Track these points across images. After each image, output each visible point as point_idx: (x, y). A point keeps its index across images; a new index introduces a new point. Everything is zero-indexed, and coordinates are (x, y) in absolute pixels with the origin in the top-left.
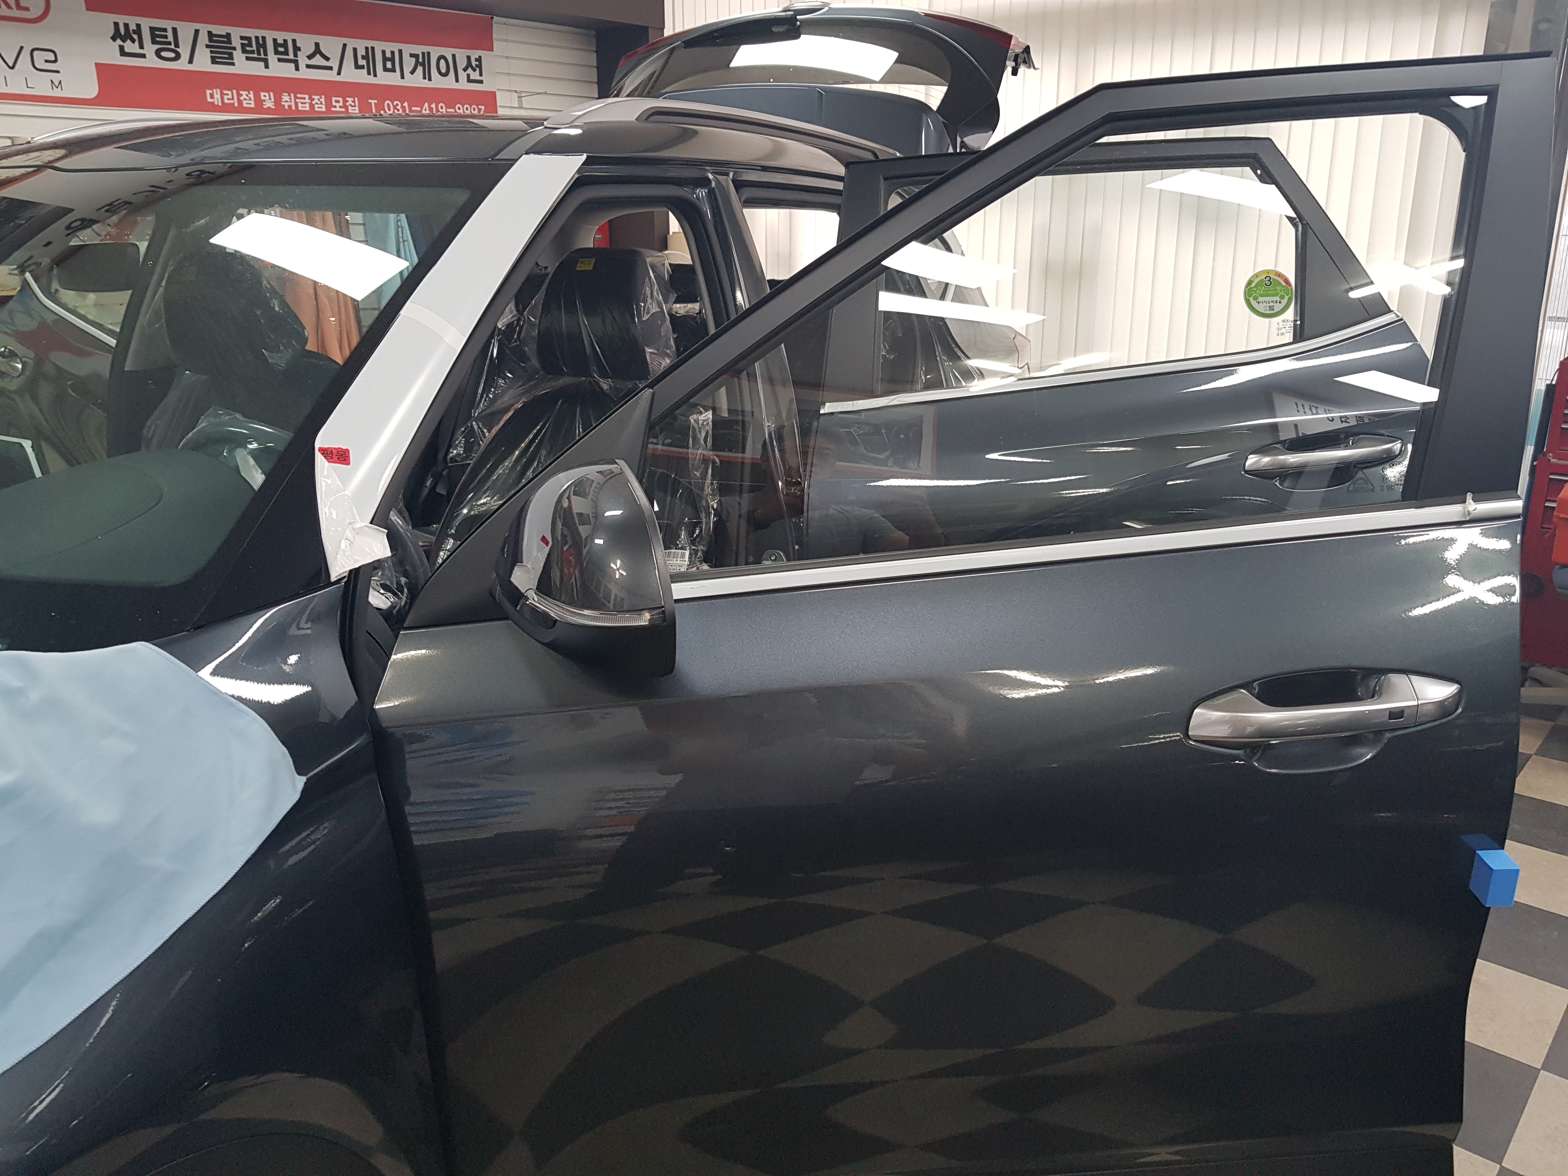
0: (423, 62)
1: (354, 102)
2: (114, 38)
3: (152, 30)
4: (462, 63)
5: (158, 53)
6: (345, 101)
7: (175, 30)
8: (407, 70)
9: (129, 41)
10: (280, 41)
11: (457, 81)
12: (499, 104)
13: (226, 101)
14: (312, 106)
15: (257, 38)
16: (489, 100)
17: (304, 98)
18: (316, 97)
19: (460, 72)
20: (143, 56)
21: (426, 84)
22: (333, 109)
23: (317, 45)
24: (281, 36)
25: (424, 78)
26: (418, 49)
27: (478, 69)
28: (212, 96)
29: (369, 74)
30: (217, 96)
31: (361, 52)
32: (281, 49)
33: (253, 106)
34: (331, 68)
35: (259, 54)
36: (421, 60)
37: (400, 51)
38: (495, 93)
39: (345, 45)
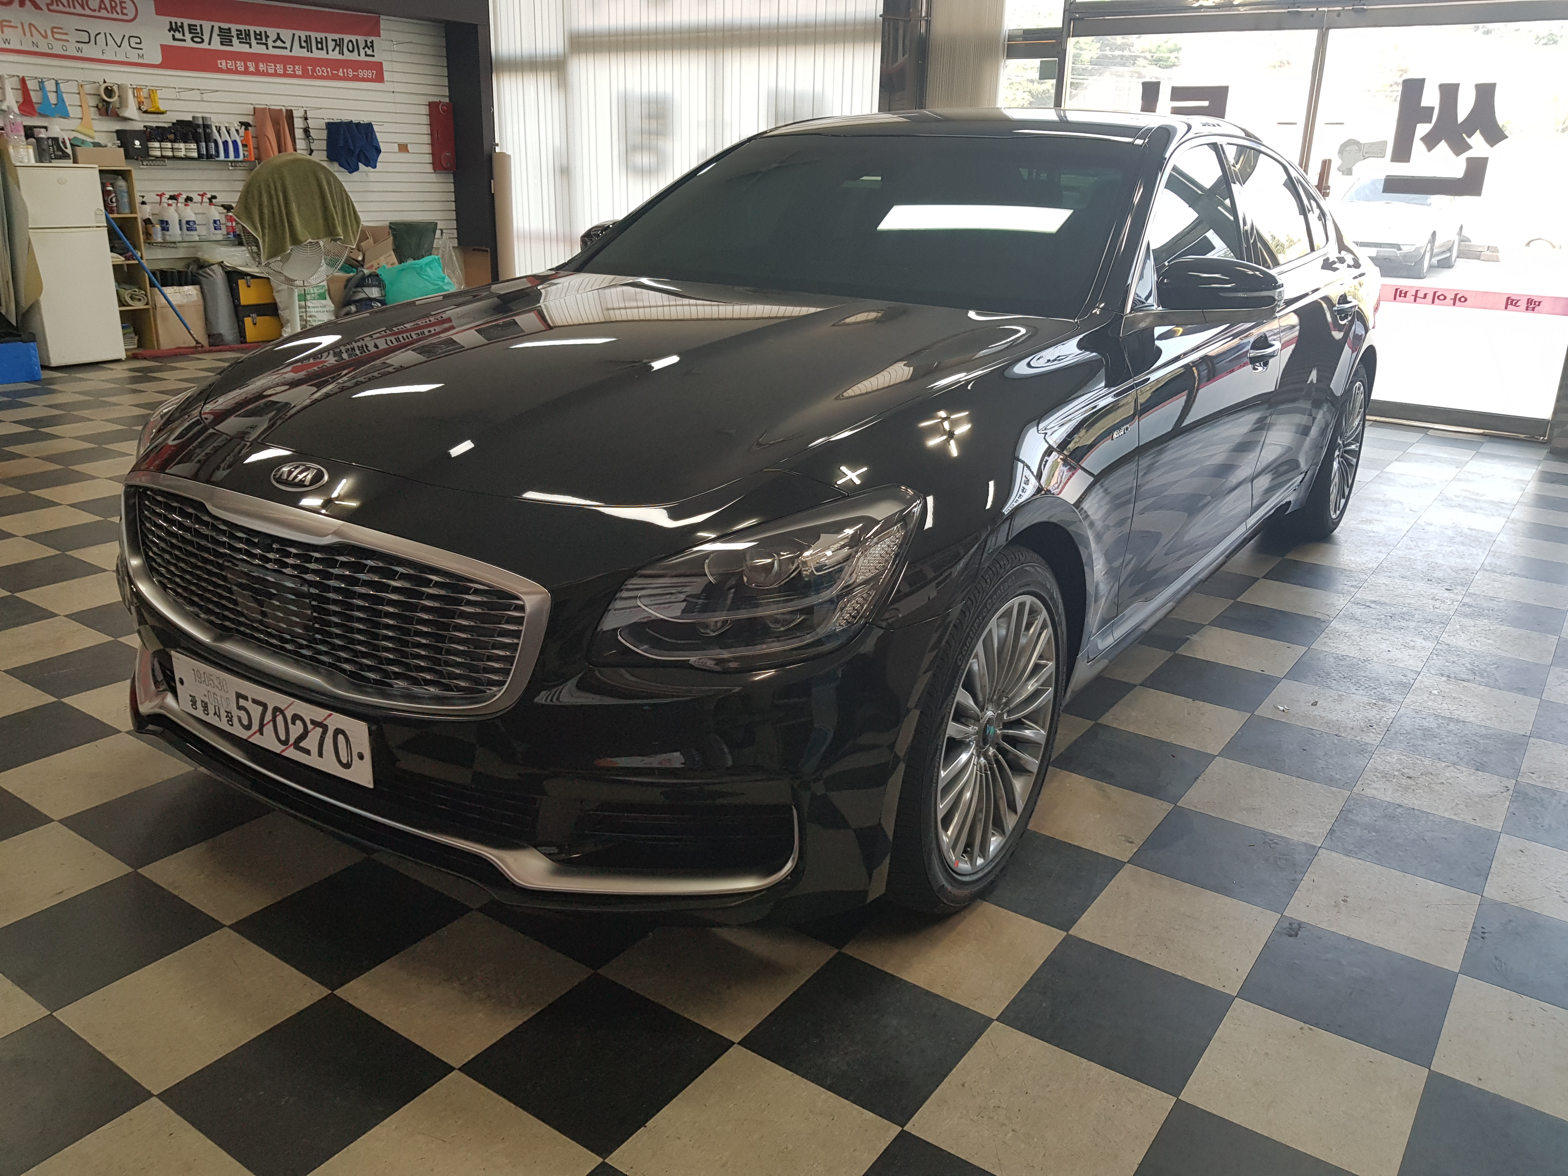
1: (299, 68)
2: (169, 31)
3: (190, 25)
4: (362, 45)
5: (192, 39)
6: (294, 68)
7: (201, 26)
8: (330, 49)
9: (177, 32)
10: (258, 32)
11: (359, 55)
12: (384, 69)
13: (229, 67)
14: (275, 70)
15: (245, 31)
16: (378, 68)
17: (271, 66)
18: (278, 66)
19: (361, 50)
20: (185, 40)
21: (340, 57)
22: (287, 72)
23: (278, 34)
24: (258, 29)
25: (340, 53)
26: (337, 36)
27: (371, 49)
28: (222, 64)
29: (308, 51)
30: (224, 64)
32: (258, 37)
33: (243, 69)
34: (286, 48)
35: (246, 39)
36: (338, 43)
37: (326, 38)
38: (381, 63)
39: (294, 34)
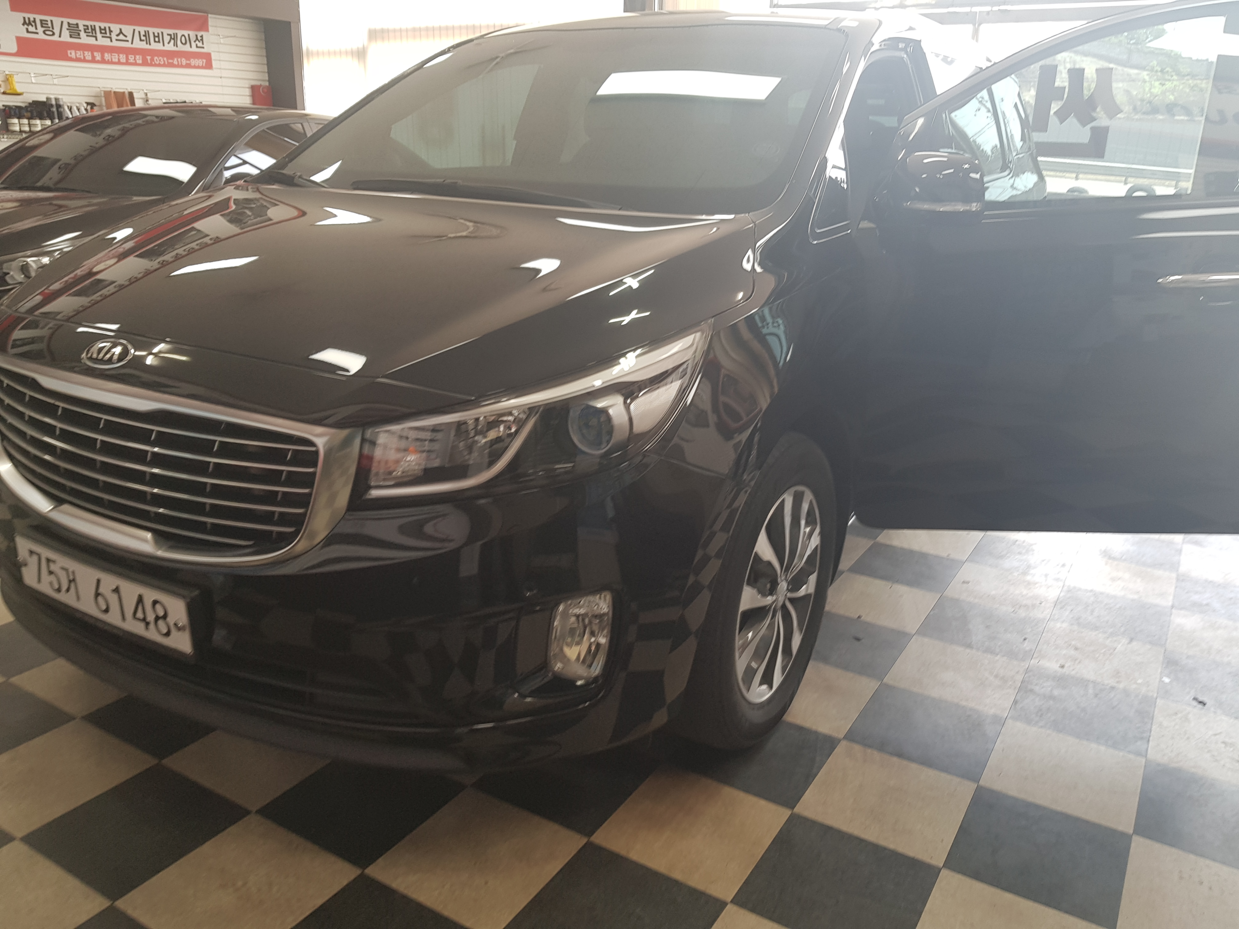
0: (173, 38)
1: (139, 57)
2: (23, 25)
3: (41, 21)
4: (193, 38)
5: (44, 32)
6: (135, 57)
7: (51, 21)
8: (166, 42)
9: (30, 26)
11: (191, 47)
12: (213, 58)
13: (78, 56)
14: (119, 59)
15: (91, 26)
16: (208, 57)
17: (115, 56)
18: (121, 56)
19: (193, 43)
20: (37, 33)
21: (175, 49)
22: (129, 61)
23: (121, 30)
24: (103, 25)
25: (174, 46)
26: (171, 32)
27: (201, 41)
28: (71, 54)
29: (147, 43)
30: (73, 53)
31: (143, 33)
32: (103, 31)
33: (90, 58)
34: (128, 41)
35: (92, 33)
36: (173, 37)
37: (162, 33)
38: (210, 54)
39: (134, 30)
